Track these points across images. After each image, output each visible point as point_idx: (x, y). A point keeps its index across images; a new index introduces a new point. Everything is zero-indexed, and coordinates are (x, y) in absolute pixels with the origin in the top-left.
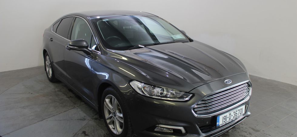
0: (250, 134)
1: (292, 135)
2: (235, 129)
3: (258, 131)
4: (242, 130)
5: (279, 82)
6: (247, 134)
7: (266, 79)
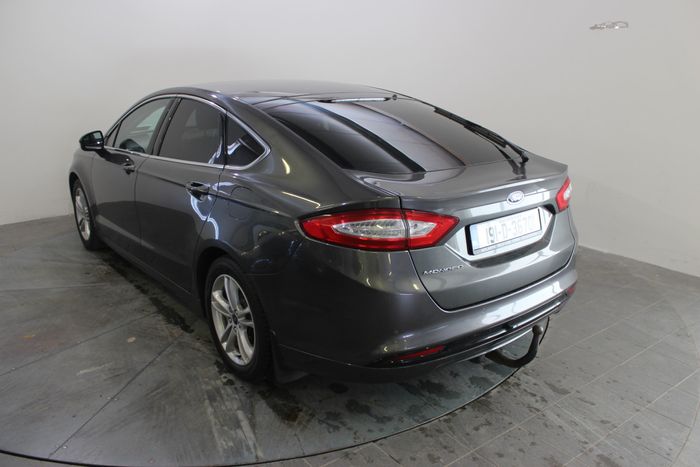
0: (543, 400)
1: (650, 402)
2: (505, 387)
3: (565, 392)
4: (525, 390)
5: (632, 262)
6: (537, 401)
7: (601, 254)
